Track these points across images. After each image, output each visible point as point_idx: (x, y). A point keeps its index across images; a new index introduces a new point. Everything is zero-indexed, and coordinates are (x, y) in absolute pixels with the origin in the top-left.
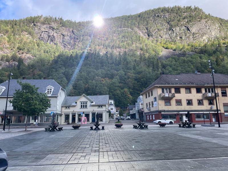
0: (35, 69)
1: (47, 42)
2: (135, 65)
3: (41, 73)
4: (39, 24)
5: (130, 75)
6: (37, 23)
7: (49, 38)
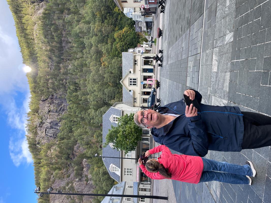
0: (91, 141)
1: (58, 129)
2: (83, 22)
3: (95, 134)
4: (37, 139)
5: (97, 29)
6: (36, 141)
7: (54, 127)
